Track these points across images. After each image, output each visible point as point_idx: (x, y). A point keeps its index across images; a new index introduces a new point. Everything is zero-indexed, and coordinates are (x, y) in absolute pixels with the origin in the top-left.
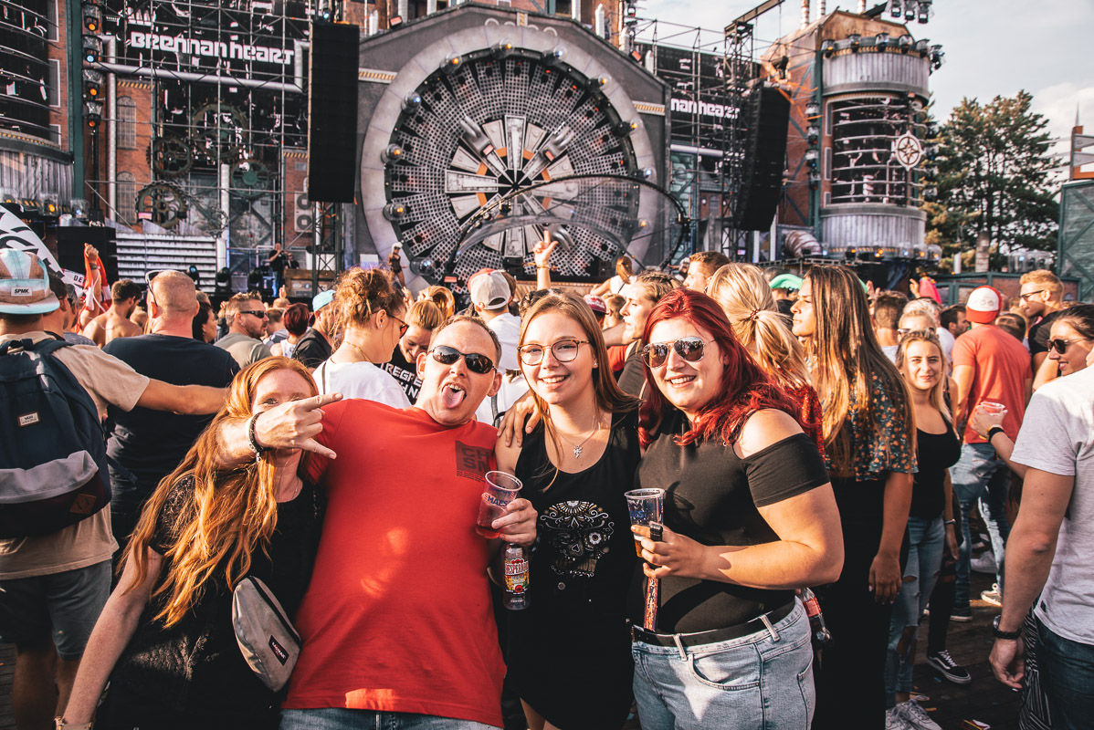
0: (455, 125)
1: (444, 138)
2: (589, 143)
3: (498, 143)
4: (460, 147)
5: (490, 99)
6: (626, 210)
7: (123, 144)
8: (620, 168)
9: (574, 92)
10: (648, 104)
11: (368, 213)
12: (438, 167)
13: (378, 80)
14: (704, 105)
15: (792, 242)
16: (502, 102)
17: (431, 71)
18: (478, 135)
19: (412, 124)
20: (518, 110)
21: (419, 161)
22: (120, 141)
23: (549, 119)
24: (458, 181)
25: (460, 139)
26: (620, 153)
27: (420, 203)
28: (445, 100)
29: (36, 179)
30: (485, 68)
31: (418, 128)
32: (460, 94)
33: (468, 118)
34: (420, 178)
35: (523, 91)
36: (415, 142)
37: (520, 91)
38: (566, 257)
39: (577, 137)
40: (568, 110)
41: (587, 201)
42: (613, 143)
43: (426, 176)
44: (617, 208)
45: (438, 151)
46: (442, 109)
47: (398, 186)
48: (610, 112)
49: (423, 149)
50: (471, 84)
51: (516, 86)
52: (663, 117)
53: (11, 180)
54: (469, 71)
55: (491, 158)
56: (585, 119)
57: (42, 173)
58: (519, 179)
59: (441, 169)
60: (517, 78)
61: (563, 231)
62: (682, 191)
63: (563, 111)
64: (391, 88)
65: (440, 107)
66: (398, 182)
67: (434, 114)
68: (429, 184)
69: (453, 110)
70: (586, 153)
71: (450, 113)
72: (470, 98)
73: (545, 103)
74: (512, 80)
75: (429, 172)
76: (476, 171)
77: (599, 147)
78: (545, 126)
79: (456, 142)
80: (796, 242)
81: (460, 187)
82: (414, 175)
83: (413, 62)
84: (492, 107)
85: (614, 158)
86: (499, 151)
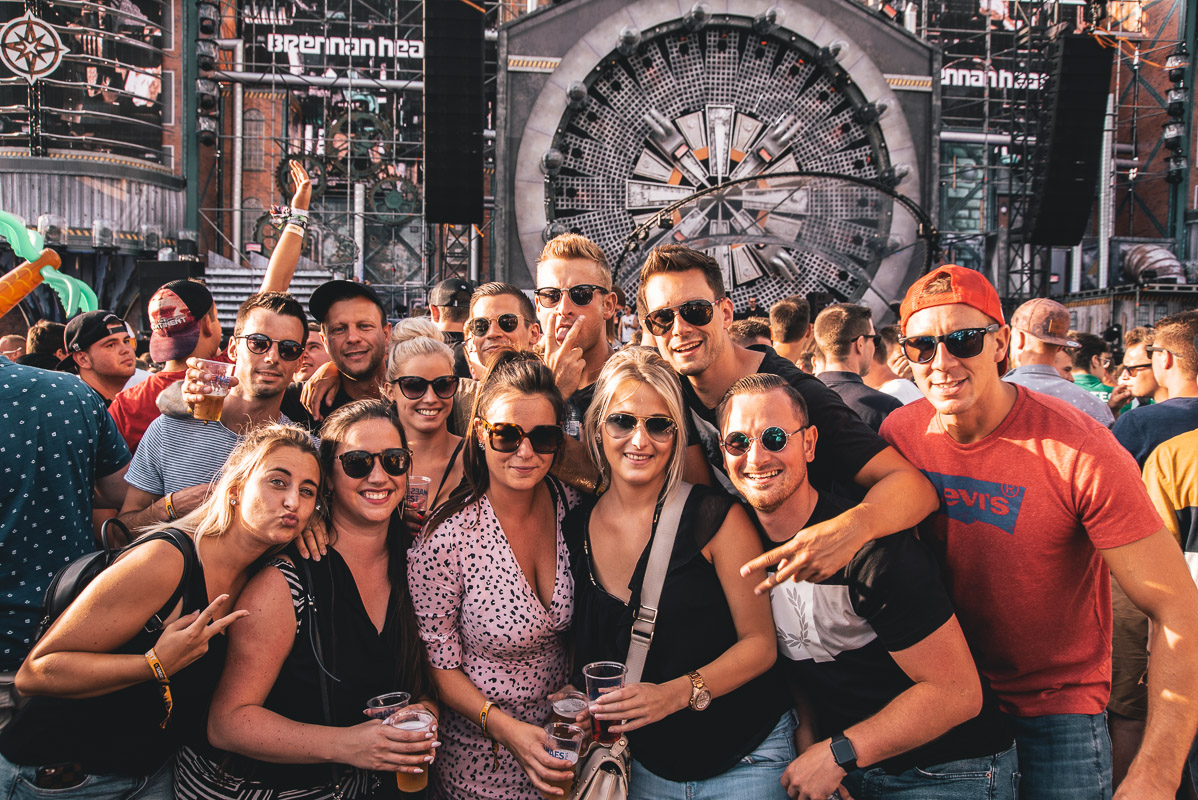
0: (640, 121)
1: (626, 139)
2: (822, 135)
3: (696, 142)
4: (645, 150)
5: (687, 85)
6: (873, 224)
7: (250, 165)
8: (867, 168)
9: (802, 68)
10: (906, 77)
11: (524, 238)
12: (617, 177)
13: (537, 70)
14: (1008, 75)
15: (1135, 261)
16: (703, 87)
17: (605, 53)
18: (669, 133)
19: (582, 122)
20: (725, 97)
21: (592, 169)
22: (247, 162)
23: (767, 106)
24: (642, 194)
25: (646, 139)
26: (867, 147)
27: (593, 223)
28: (626, 90)
29: (140, 209)
30: (678, 44)
31: (590, 128)
32: (645, 81)
33: (653, 111)
34: (593, 192)
35: (731, 71)
36: (586, 146)
37: (726, 71)
38: (789, 289)
39: (806, 129)
40: (793, 93)
41: (819, 214)
42: (856, 134)
43: (600, 188)
44: (862, 221)
45: (617, 155)
46: (622, 101)
47: (564, 203)
48: (851, 92)
49: (596, 154)
50: (661, 66)
51: (721, 65)
52: (930, 94)
53: (112, 211)
54: (658, 50)
55: (687, 162)
56: (817, 103)
57: (147, 201)
58: (724, 187)
59: (621, 178)
60: (722, 55)
61: (784, 255)
62: (970, 196)
63: (786, 95)
64: (553, 78)
65: (619, 99)
66: (565, 197)
67: (611, 108)
68: (605, 199)
69: (637, 102)
70: (818, 150)
71: (633, 105)
72: (659, 86)
73: (761, 85)
74: (716, 57)
75: (605, 183)
76: (667, 179)
77: (836, 140)
78: (762, 116)
79: (641, 144)
80: (1142, 261)
81: (646, 202)
82: (585, 187)
83: (582, 43)
84: (689, 95)
85: (858, 154)
86: (698, 152)
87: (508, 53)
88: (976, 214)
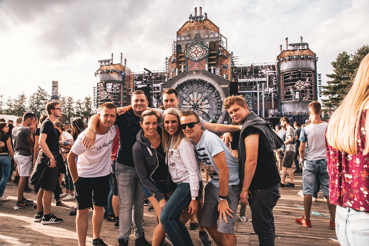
1: (181, 98)
2: (211, 96)
3: (192, 98)
4: (184, 100)
9: (207, 85)
10: (223, 85)
14: (258, 79)
18: (187, 98)
20: (196, 91)
23: (203, 92)
24: (184, 107)
30: (188, 84)
32: (183, 90)
33: (184, 95)
40: (206, 89)
41: (212, 108)
42: (217, 95)
44: (218, 109)
48: (215, 88)
50: (186, 87)
51: (195, 86)
52: (228, 87)
55: (190, 101)
56: (210, 91)
58: (196, 105)
62: (249, 101)
71: (182, 94)
73: (201, 89)
76: (187, 104)
77: (214, 96)
83: (173, 85)
84: (190, 91)
85: (217, 98)
86: (192, 100)
87: (163, 88)
88: (250, 104)
